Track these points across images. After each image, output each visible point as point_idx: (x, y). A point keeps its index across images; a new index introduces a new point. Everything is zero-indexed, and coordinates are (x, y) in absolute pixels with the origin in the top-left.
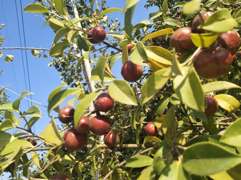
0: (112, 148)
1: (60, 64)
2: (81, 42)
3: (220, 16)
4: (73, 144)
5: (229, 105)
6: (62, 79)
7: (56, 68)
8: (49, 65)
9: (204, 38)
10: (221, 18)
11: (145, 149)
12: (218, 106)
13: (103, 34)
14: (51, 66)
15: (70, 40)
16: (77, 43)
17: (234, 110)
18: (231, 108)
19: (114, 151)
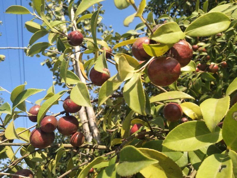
0: (77, 148)
1: (53, 64)
2: (60, 43)
3: (168, 28)
4: (38, 142)
5: (193, 113)
6: (54, 79)
7: (49, 67)
8: (42, 64)
9: (154, 48)
10: (168, 31)
11: (112, 151)
12: (182, 113)
13: (80, 38)
14: (44, 65)
15: (51, 41)
16: (57, 44)
17: (197, 118)
18: (194, 116)
19: (78, 151)
